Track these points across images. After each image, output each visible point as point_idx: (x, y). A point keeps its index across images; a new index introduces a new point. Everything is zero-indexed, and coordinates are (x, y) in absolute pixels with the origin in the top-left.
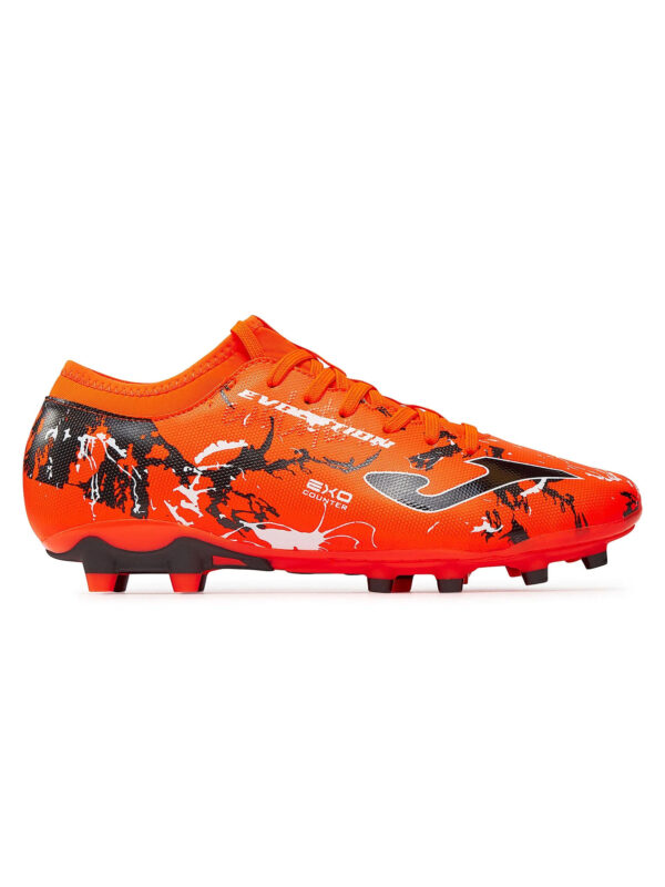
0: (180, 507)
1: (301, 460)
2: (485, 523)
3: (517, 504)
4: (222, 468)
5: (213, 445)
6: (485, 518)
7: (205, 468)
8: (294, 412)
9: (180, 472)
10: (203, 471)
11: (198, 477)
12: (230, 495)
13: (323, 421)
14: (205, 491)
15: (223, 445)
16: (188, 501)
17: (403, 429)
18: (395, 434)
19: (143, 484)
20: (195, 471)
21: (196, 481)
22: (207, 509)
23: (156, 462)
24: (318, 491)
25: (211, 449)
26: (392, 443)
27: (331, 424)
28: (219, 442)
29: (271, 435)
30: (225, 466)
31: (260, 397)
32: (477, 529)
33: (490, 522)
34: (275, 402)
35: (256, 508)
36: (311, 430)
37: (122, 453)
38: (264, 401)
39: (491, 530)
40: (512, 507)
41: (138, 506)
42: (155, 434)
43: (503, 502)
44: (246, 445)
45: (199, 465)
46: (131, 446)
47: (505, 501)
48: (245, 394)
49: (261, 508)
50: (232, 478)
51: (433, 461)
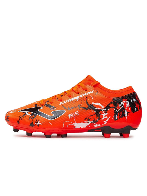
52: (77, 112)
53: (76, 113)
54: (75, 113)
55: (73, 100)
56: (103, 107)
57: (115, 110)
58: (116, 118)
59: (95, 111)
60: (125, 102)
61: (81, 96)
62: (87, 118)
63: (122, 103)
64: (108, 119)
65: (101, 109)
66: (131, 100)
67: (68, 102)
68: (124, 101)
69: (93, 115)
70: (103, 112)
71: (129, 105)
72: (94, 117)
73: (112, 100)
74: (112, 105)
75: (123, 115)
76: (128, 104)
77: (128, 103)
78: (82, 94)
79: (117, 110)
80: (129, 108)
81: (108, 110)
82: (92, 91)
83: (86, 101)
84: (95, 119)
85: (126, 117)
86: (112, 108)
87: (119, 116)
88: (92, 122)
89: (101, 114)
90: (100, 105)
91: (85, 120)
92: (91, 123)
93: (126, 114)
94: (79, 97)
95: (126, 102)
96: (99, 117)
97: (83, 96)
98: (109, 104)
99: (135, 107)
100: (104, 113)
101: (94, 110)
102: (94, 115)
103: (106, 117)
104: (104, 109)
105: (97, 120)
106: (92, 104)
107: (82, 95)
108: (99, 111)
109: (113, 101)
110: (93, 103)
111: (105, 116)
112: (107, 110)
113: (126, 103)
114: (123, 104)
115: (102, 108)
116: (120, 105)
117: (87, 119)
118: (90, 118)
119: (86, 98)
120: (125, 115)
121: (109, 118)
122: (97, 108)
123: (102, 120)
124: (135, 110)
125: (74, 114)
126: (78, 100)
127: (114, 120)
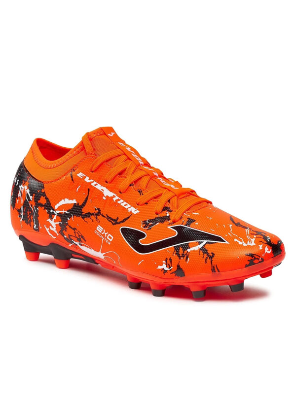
0: (50, 229)
1: (97, 215)
2: (164, 264)
3: (183, 256)
4: (65, 213)
5: (63, 200)
6: (164, 262)
7: (58, 212)
8: (99, 187)
9: (49, 212)
10: (58, 213)
11: (56, 216)
12: (67, 227)
13: (111, 194)
14: (58, 223)
15: (67, 201)
16: (52, 227)
17: (146, 203)
18: (141, 207)
19: (37, 215)
20: (55, 213)
21: (55, 218)
22: (59, 232)
23: (41, 205)
24: (101, 232)
25: (62, 202)
26: (138, 211)
27: (114, 196)
28: (66, 199)
29: (87, 199)
30: (66, 212)
31: (86, 177)
32: (160, 267)
33: (167, 265)
34: (92, 181)
35: (77, 235)
36: (104, 198)
37: (31, 197)
38: (87, 180)
39: (166, 269)
40: (180, 257)
41: (35, 225)
42: (43, 191)
43: (176, 254)
44: (76, 202)
45: (57, 210)
46: (34, 195)
47: (178, 254)
48: (80, 175)
49: (79, 236)
50: (68, 219)
51: (153, 224)
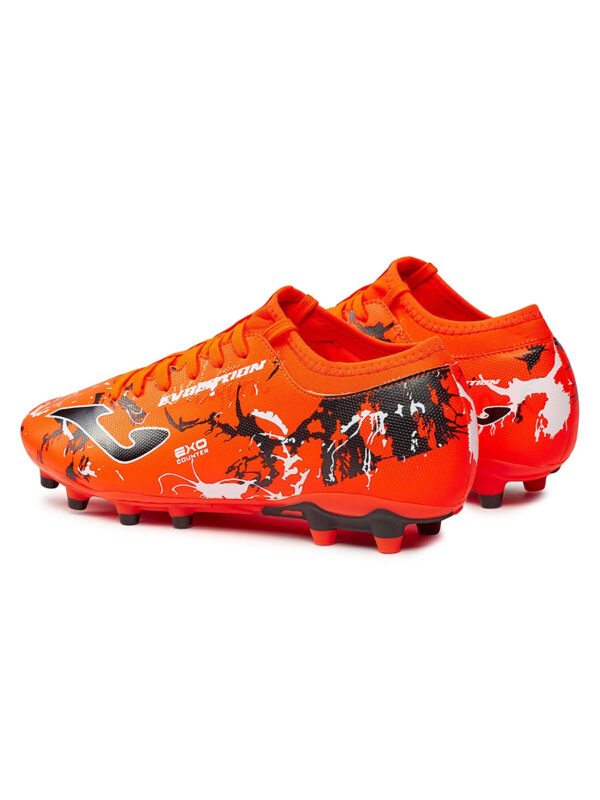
52: (203, 443)
53: (200, 445)
54: (195, 446)
55: (199, 390)
56: (285, 431)
57: (324, 444)
58: (331, 476)
59: (259, 445)
60: (368, 417)
61: (225, 379)
62: (232, 468)
63: (355, 419)
64: (304, 476)
65: (280, 438)
66: (400, 407)
67: (184, 396)
68: (365, 413)
69: (253, 459)
70: (285, 450)
71: (382, 430)
72: (256, 465)
73: (320, 406)
74: (316, 426)
75: (356, 469)
76: (382, 424)
77: (382, 421)
78: (231, 371)
79: (334, 448)
80: (384, 442)
81: (303, 442)
82: (260, 363)
83: (238, 400)
84: (259, 473)
85: (369, 476)
86: (316, 436)
87: (341, 469)
88: (252, 482)
89: (279, 458)
90: (277, 420)
91: (227, 473)
92: (251, 486)
93: (367, 464)
94: (220, 382)
95: (372, 415)
96: (272, 467)
97: (232, 378)
98: (307, 422)
99: (413, 435)
100: (289, 455)
101: (257, 441)
102: (256, 457)
103: (295, 471)
104: (289, 437)
105: (269, 477)
106: (253, 414)
107: (227, 376)
108: (270, 445)
109: (321, 410)
110: (256, 413)
111: (292, 468)
112: (298, 444)
113: (372, 419)
114: (357, 424)
115: (282, 434)
116: (345, 428)
117: (234, 472)
118: (242, 468)
119: (240, 387)
120: (364, 469)
121: (307, 473)
122: (265, 434)
123: (284, 478)
124: (413, 448)
125: (192, 447)
126: (212, 394)
127: (325, 482)
